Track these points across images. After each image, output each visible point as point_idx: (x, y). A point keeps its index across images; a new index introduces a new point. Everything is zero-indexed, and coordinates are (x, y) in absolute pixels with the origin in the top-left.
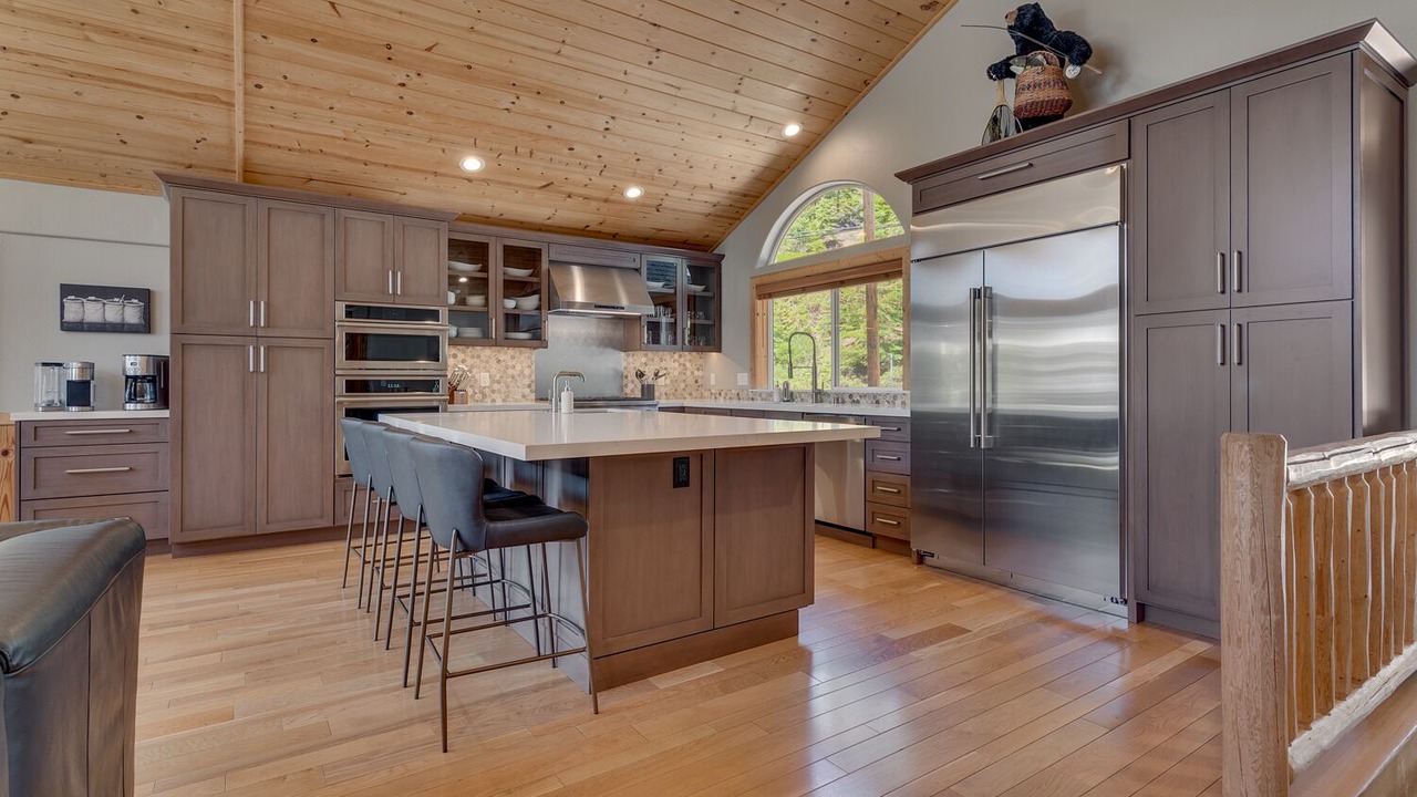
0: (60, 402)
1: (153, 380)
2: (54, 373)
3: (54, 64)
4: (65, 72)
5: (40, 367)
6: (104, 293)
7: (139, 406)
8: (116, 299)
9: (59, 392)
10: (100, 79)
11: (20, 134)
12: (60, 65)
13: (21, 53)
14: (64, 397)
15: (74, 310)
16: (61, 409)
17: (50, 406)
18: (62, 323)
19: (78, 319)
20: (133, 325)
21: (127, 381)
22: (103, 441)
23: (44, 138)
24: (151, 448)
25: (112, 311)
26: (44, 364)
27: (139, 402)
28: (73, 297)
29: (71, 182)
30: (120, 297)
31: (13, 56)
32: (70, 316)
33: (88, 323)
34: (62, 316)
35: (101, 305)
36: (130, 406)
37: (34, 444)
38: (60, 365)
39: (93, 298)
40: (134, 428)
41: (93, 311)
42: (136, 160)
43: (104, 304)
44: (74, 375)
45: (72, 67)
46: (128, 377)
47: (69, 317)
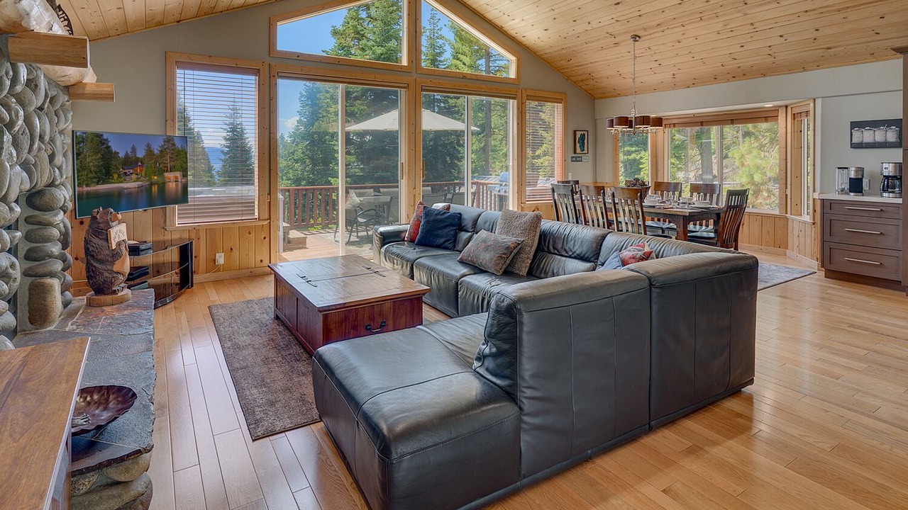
0: (846, 190)
1: (900, 178)
2: (844, 173)
3: (828, 9)
4: (835, 11)
5: (837, 170)
6: (874, 124)
7: (891, 195)
8: (882, 128)
9: (846, 184)
10: (853, 7)
11: (825, 46)
12: (832, 8)
13: (814, 10)
14: (848, 187)
15: (857, 136)
16: (845, 194)
17: (840, 192)
18: (851, 144)
19: (860, 141)
20: (892, 142)
21: (882, 179)
23: (836, 44)
24: (894, 222)
25: (879, 136)
26: (839, 168)
27: (890, 192)
28: (857, 129)
29: (856, 62)
30: (884, 126)
31: (811, 13)
33: (866, 143)
34: (851, 141)
35: (873, 132)
36: (885, 194)
37: (830, 212)
38: (847, 168)
39: (868, 128)
40: (883, 209)
41: (868, 136)
42: (888, 41)
43: (875, 131)
44: (853, 174)
45: (838, 7)
46: (883, 176)
47: (855, 140)
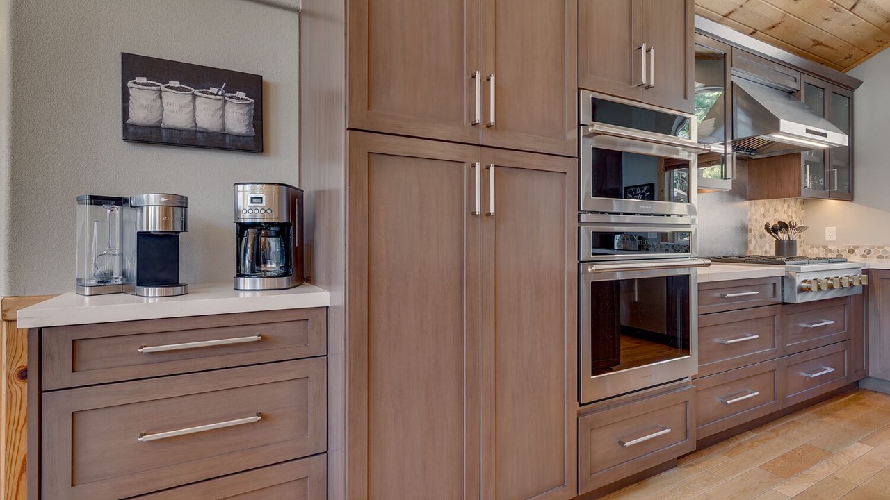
0: (124, 274)
1: (282, 230)
2: (113, 218)
5: (87, 207)
6: (194, 77)
7: (259, 283)
8: (213, 90)
9: (122, 255)
14: (132, 266)
15: (144, 105)
16: (125, 289)
17: (104, 284)
18: (126, 127)
19: (151, 121)
20: (239, 137)
21: (240, 235)
22: (215, 362)
24: (295, 370)
25: (206, 111)
26: (96, 200)
27: (261, 275)
28: (144, 80)
30: (218, 86)
32: (139, 114)
33: (168, 129)
34: (125, 115)
35: (189, 98)
36: (246, 285)
37: (69, 379)
38: (121, 202)
39: (177, 84)
40: (267, 331)
41: (176, 107)
43: (195, 97)
44: (152, 221)
46: (242, 227)
47: (137, 116)
